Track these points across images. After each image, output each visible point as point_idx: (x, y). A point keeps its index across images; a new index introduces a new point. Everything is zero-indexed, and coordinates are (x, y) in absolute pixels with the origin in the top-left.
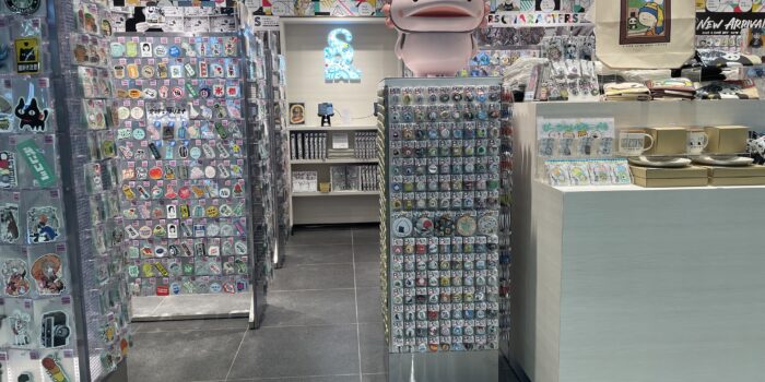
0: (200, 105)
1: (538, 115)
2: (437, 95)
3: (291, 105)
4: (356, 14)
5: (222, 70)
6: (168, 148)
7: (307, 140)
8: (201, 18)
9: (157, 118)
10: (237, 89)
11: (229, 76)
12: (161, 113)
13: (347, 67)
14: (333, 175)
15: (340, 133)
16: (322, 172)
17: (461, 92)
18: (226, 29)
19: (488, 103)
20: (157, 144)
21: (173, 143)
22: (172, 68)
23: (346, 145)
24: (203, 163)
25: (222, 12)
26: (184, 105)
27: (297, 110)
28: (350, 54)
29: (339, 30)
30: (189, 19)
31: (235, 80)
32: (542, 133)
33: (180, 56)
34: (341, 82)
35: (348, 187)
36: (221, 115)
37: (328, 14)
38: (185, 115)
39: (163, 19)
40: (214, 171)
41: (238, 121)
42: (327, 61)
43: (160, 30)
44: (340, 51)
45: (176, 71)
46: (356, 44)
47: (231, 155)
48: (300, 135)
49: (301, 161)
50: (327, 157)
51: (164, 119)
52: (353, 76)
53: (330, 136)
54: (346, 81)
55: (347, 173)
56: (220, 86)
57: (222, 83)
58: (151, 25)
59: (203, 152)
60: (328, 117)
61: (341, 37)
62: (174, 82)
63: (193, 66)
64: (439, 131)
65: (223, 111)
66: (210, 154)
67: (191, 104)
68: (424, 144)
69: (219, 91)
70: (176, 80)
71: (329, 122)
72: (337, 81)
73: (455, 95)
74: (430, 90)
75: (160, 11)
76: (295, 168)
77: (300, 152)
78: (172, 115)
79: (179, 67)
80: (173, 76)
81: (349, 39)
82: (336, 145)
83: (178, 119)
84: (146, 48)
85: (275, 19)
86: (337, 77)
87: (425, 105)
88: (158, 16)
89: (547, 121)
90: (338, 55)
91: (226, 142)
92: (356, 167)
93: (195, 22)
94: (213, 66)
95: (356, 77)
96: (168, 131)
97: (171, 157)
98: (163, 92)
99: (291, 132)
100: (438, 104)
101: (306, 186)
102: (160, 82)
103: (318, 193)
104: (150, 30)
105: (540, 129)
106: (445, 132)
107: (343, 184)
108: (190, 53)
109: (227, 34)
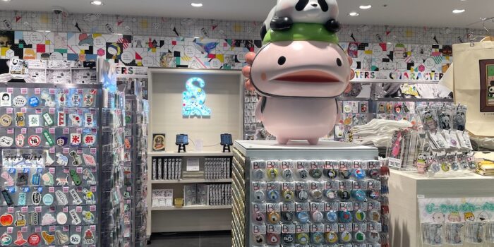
0: (56, 152)
1: (418, 192)
2: (306, 170)
3: (154, 135)
4: (208, 67)
5: (80, 119)
6: (21, 194)
7: (165, 164)
8: (64, 71)
9: (13, 165)
10: (94, 137)
11: (86, 125)
12: (17, 160)
13: (200, 106)
14: (187, 192)
15: (193, 159)
16: (178, 191)
17: (336, 168)
18: (88, 81)
19: (366, 180)
20: (11, 190)
21: (26, 189)
22: (30, 117)
23: (197, 168)
24: (55, 209)
25: (85, 66)
26: (41, 152)
27: (159, 139)
28: (203, 97)
29: (195, 79)
30: (52, 71)
31: (93, 130)
32: (425, 215)
33: (38, 107)
34: (195, 117)
35: (198, 201)
36: (77, 163)
37: (187, 66)
38: (41, 162)
39: (26, 70)
40: (65, 217)
41: (93, 168)
42: (185, 101)
43: (23, 81)
44: (195, 94)
45: (34, 121)
46: (207, 89)
47: (84, 201)
48: (160, 160)
49: (161, 181)
50: (181, 177)
51: (19, 165)
52: (205, 113)
53: (185, 160)
54: (199, 117)
55: (197, 190)
56: (77, 135)
57: (79, 132)
58: (15, 76)
59: (55, 199)
60: (184, 146)
61: (196, 84)
62: (31, 131)
63: (52, 116)
64: (310, 214)
65: (78, 159)
66: (63, 200)
67: (47, 151)
68: (292, 229)
69: (76, 139)
70: (34, 128)
71: (184, 149)
72: (192, 117)
73: (329, 171)
74: (300, 165)
75: (24, 63)
76: (155, 186)
77: (160, 174)
78: (28, 161)
79: (37, 117)
80: (31, 125)
81: (202, 85)
82: (189, 168)
83: (34, 166)
84: (6, 98)
85: (145, 69)
86: (192, 114)
87: (294, 182)
88: (21, 67)
89: (429, 201)
90: (193, 97)
91: (80, 189)
92: (205, 186)
93: (58, 74)
94: (71, 116)
95: (207, 114)
96: (23, 177)
97: (24, 203)
98: (20, 140)
99: (153, 158)
100: (309, 181)
101: (164, 202)
102: (18, 131)
103: (173, 207)
104: (13, 80)
105: (422, 210)
106: (318, 214)
107: (194, 199)
108: (50, 104)
109: (87, 86)
